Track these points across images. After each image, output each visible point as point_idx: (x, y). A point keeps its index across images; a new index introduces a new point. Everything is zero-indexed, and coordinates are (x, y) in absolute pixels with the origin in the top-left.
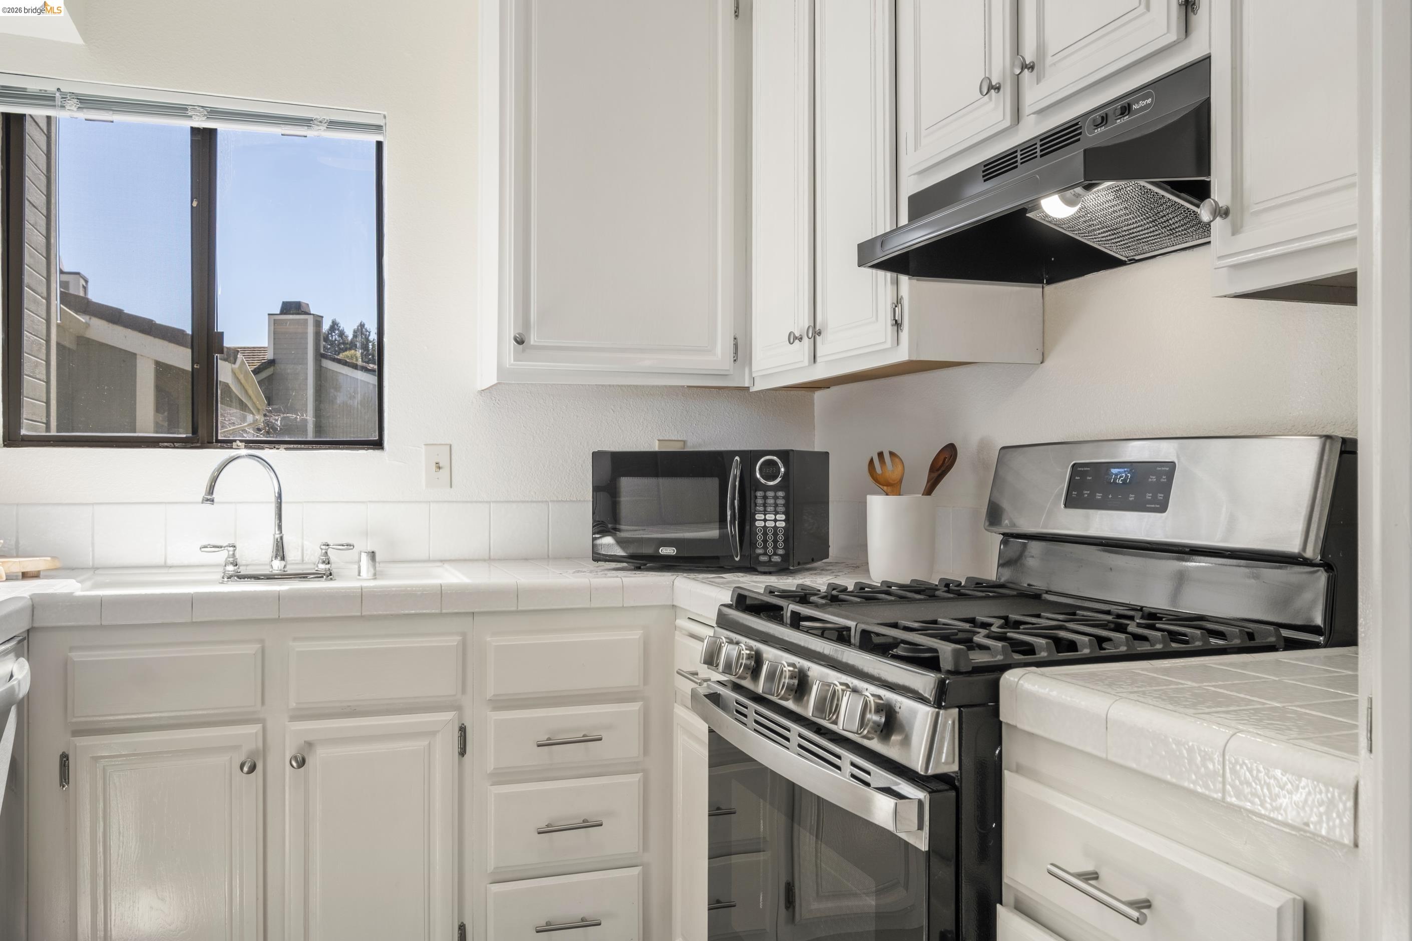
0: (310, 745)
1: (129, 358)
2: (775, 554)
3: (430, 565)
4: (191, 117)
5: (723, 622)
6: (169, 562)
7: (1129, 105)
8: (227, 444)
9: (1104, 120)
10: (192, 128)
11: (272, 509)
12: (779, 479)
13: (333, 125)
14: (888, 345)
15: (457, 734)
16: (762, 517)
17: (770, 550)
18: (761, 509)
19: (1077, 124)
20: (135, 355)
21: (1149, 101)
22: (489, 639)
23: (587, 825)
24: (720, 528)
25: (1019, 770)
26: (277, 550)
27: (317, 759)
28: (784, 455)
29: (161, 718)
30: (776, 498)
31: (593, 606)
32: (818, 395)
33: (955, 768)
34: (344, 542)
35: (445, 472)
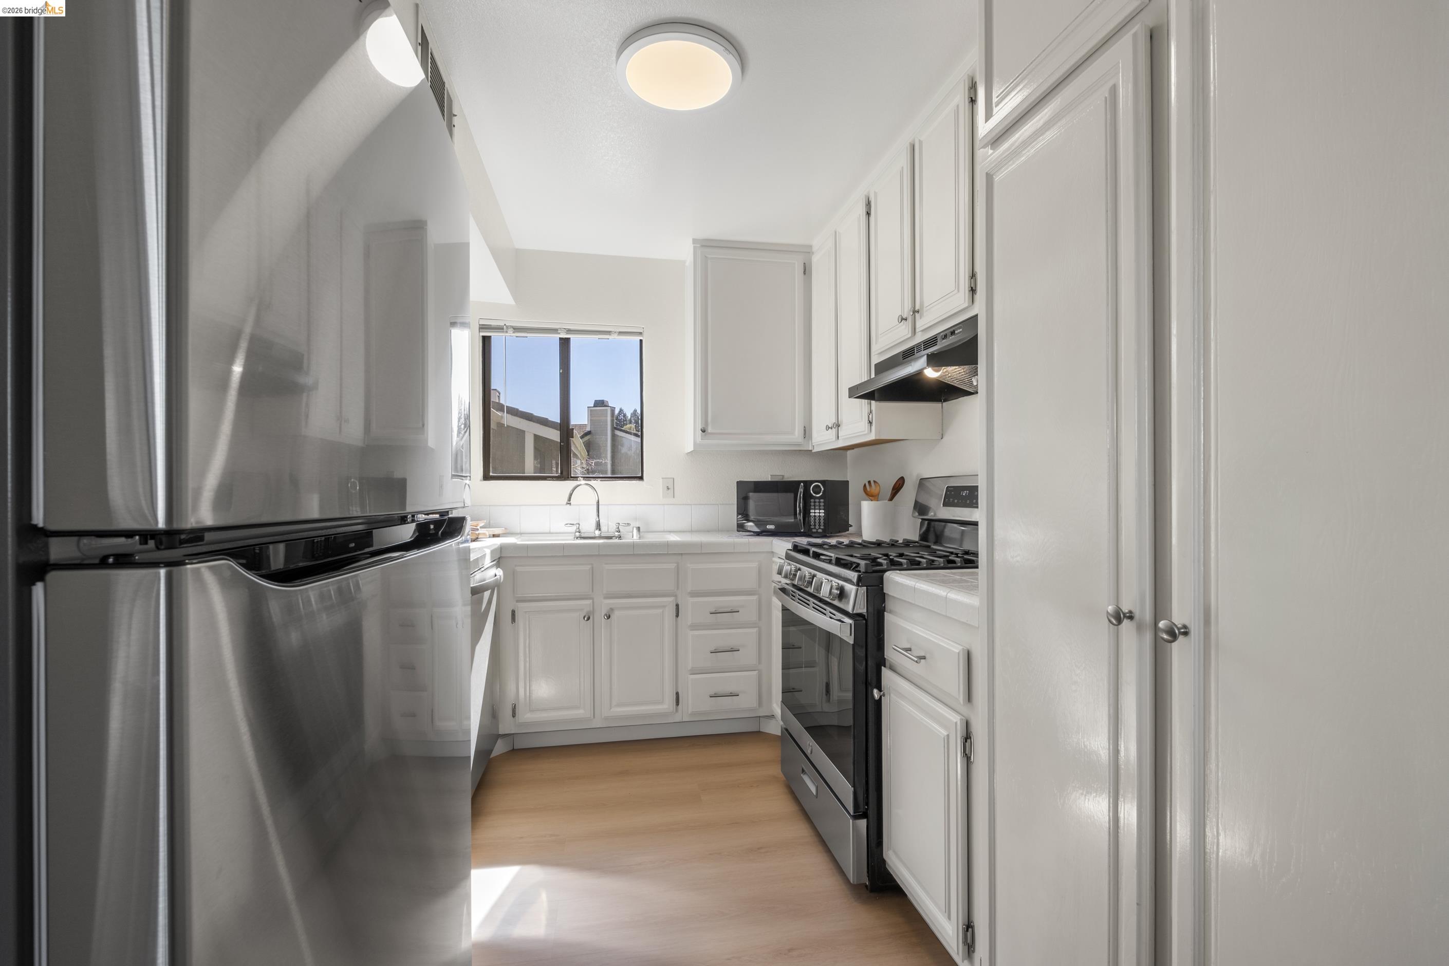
0: (612, 610)
1: (521, 433)
2: (819, 528)
3: (664, 533)
4: (559, 333)
5: (788, 557)
6: (552, 531)
7: (954, 331)
8: (576, 478)
9: (946, 336)
10: (560, 338)
11: (595, 507)
12: (821, 494)
13: (620, 333)
14: (866, 432)
15: (675, 607)
16: (814, 511)
17: (817, 527)
18: (813, 507)
19: (936, 337)
20: (524, 431)
21: (961, 330)
22: (689, 565)
23: (732, 650)
24: (794, 519)
25: (890, 612)
26: (597, 526)
27: (616, 615)
28: (823, 482)
29: (551, 596)
30: (820, 502)
31: (736, 551)
32: (849, 452)
33: (865, 611)
34: (626, 523)
35: (671, 491)
